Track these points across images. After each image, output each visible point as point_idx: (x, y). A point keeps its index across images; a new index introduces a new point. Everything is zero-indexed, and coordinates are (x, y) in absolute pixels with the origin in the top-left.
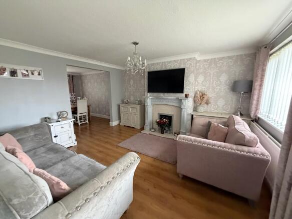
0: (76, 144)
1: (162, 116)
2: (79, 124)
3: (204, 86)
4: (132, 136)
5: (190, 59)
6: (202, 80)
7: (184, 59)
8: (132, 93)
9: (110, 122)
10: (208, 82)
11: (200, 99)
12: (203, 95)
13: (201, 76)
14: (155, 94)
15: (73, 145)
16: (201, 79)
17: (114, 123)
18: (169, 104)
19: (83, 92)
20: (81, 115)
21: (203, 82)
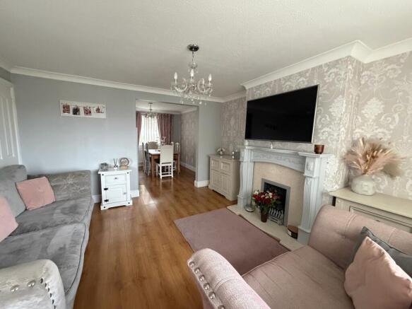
0: (131, 204)
1: (268, 186)
2: (161, 176)
3: (380, 126)
4: (209, 210)
5: (337, 62)
6: (377, 112)
7: (321, 66)
8: (232, 139)
9: (195, 182)
10: (396, 116)
11: (362, 161)
12: (373, 151)
13: (374, 100)
14: (259, 143)
15: (127, 205)
16: (373, 108)
17: (200, 183)
18: (282, 163)
19: (181, 135)
20: (164, 165)
21: (380, 116)
